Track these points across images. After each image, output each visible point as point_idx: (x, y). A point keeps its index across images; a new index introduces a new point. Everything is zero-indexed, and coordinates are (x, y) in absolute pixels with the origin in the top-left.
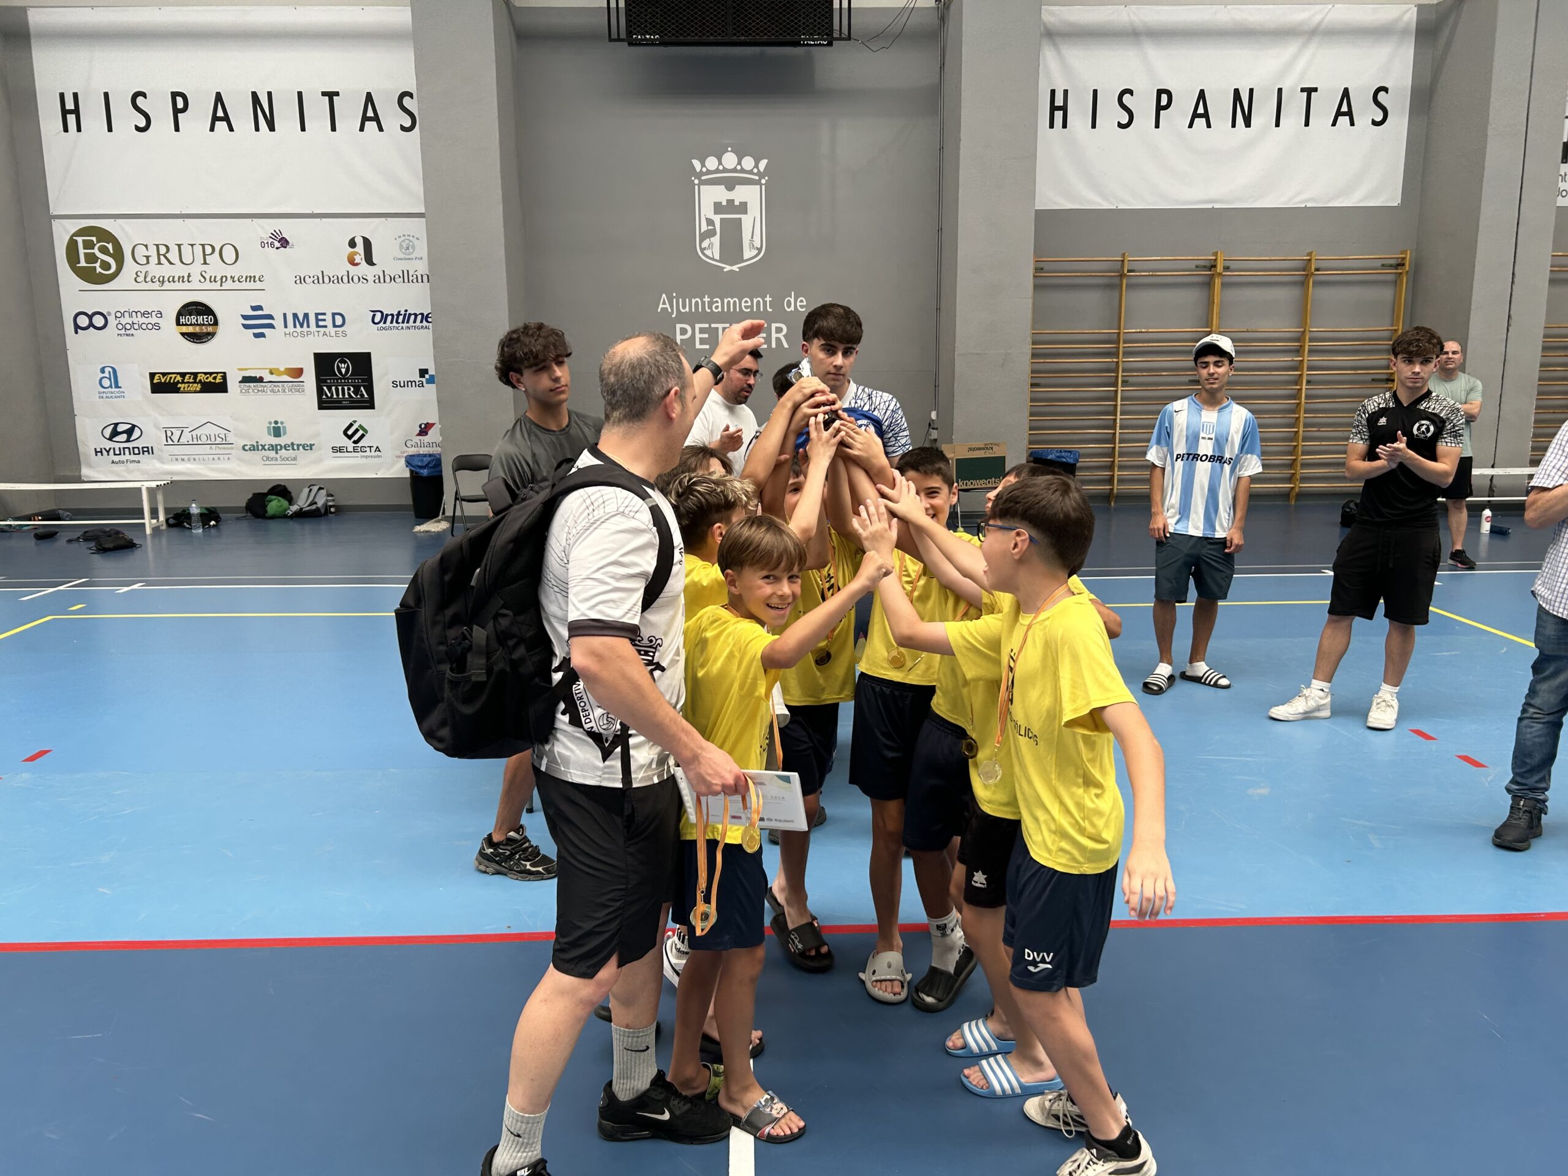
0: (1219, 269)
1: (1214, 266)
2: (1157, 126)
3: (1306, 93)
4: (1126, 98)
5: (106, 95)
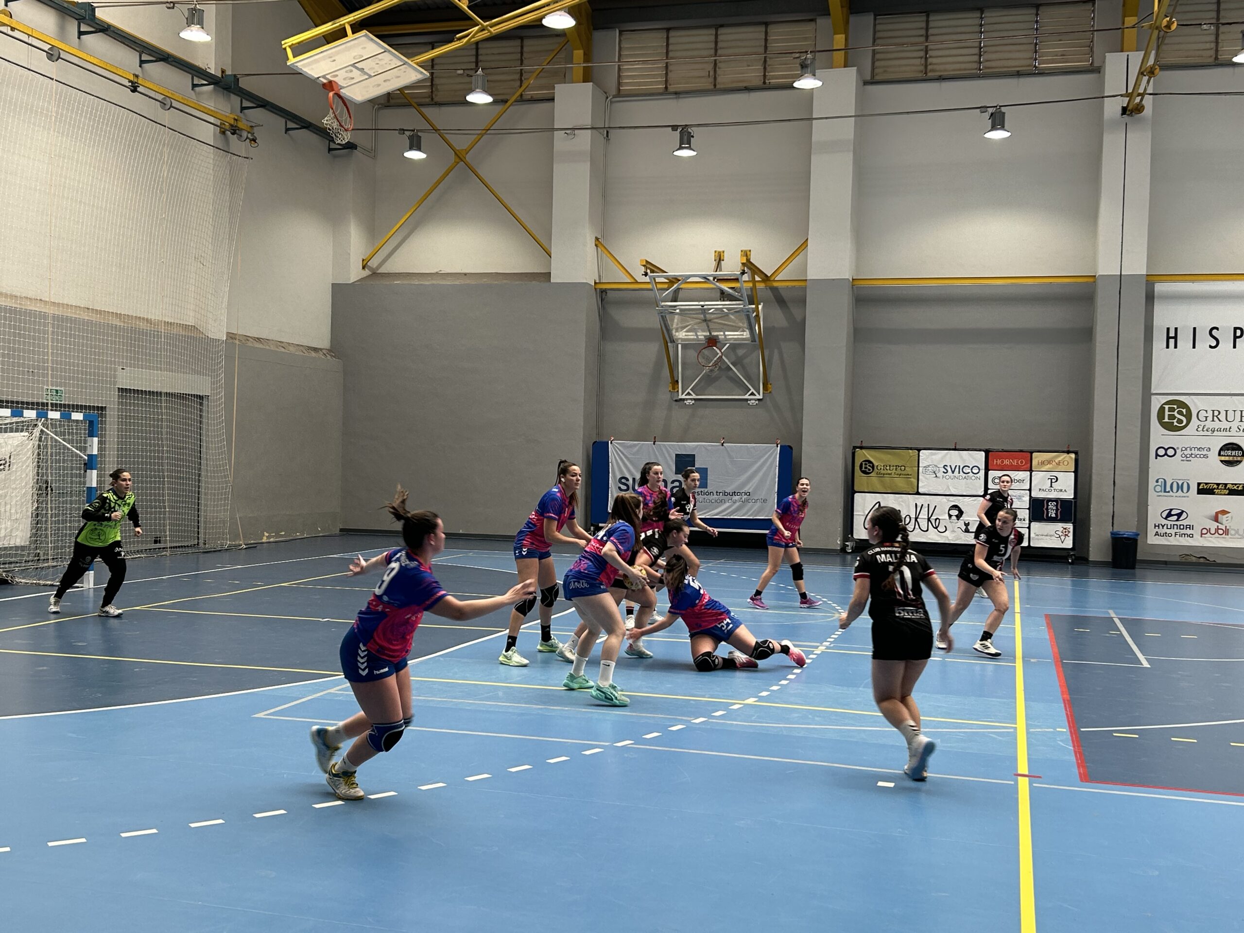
5: (1195, 329)
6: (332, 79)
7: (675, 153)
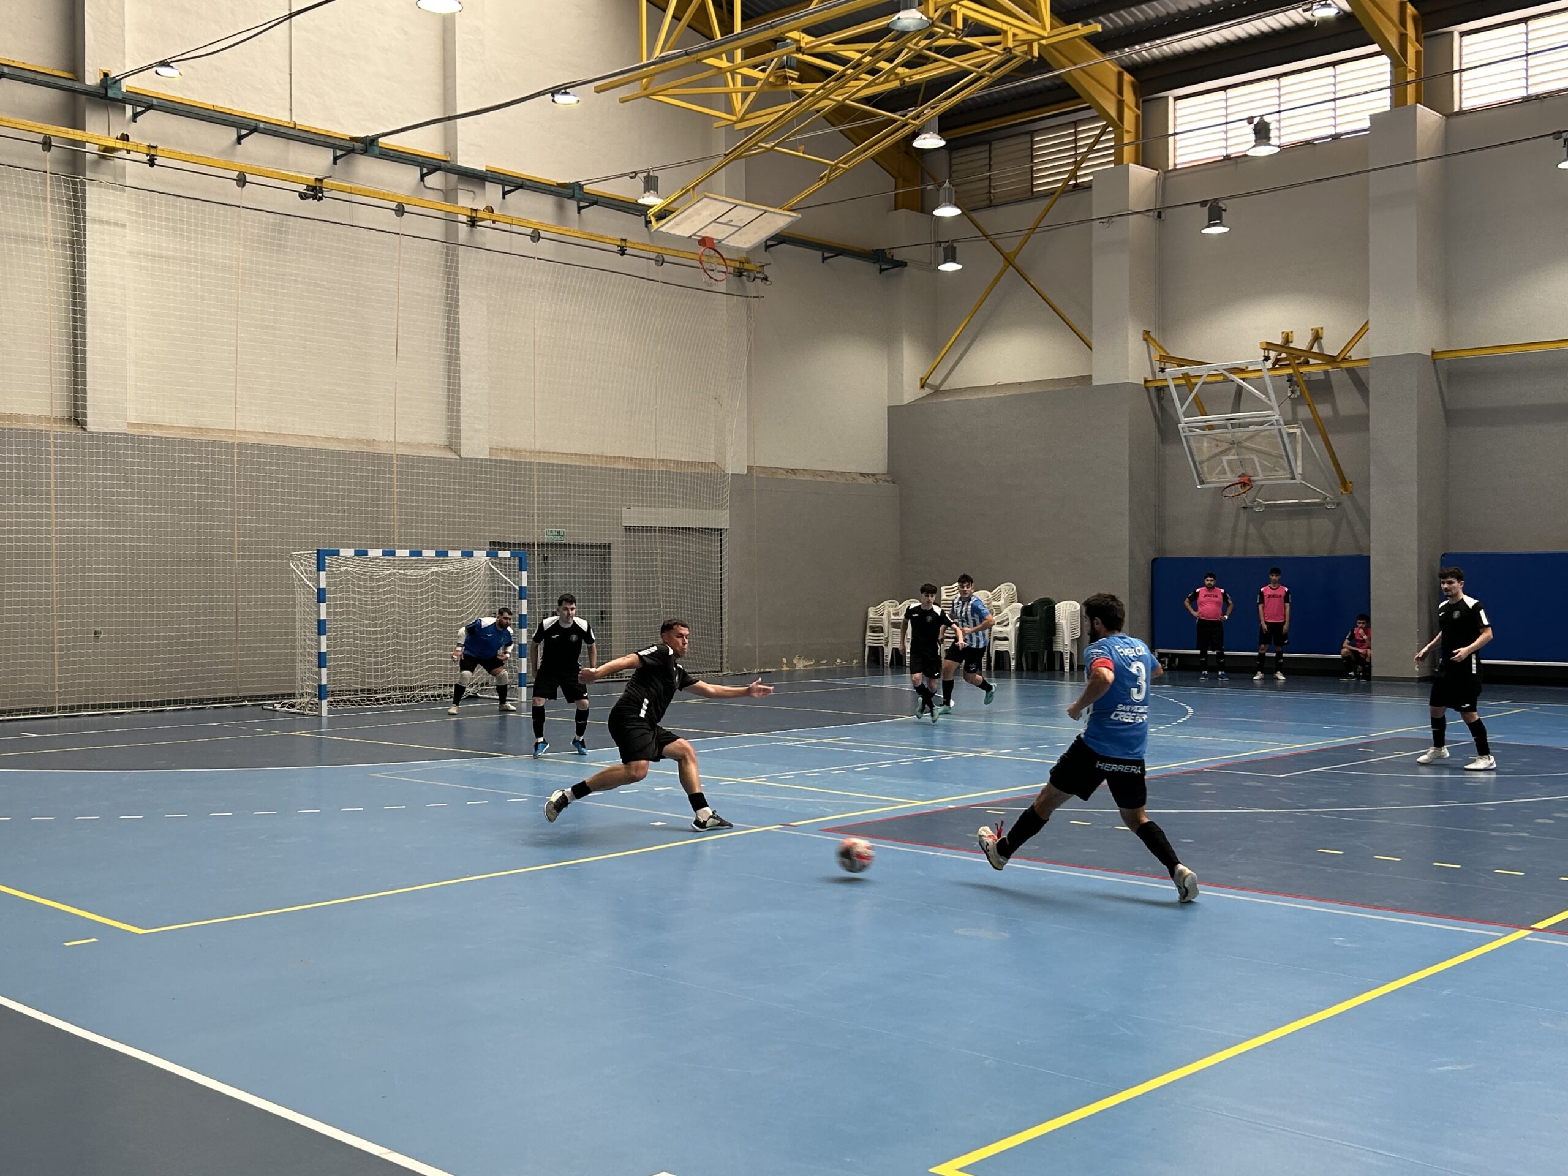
6: (704, 235)
7: (1203, 231)
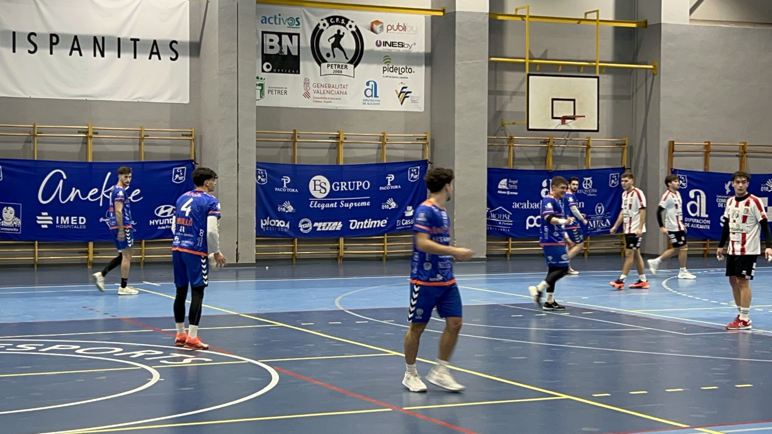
0: (90, 134)
1: (88, 132)
2: (51, 53)
3: (133, 42)
4: (32, 37)
